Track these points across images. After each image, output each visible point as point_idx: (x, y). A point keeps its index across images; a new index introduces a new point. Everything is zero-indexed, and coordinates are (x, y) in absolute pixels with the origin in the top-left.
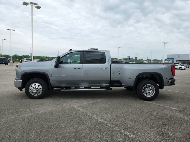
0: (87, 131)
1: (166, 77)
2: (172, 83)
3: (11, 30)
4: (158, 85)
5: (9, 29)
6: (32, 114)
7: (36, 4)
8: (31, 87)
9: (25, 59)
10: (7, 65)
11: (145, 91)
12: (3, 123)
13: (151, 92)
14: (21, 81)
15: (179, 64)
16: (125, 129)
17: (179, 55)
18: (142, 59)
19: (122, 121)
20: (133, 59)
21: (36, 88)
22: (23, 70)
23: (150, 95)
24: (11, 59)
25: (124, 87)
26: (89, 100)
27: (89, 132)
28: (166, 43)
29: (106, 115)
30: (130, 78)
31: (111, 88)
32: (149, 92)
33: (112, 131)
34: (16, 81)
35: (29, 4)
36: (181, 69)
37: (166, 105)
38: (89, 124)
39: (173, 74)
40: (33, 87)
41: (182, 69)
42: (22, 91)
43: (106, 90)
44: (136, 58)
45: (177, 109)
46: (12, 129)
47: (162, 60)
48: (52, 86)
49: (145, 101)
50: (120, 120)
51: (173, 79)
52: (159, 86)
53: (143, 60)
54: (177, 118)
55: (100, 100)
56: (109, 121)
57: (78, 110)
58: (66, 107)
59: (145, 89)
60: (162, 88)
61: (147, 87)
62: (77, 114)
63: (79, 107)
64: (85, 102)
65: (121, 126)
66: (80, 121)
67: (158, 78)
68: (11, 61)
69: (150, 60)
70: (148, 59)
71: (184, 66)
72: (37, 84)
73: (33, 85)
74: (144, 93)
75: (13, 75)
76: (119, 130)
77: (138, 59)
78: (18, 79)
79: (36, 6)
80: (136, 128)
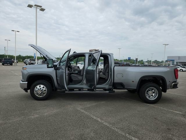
0: (92, 134)
1: (169, 80)
2: (175, 86)
3: (15, 31)
4: (161, 87)
5: (14, 31)
6: (38, 116)
7: (41, 7)
8: (36, 89)
9: (29, 59)
10: (12, 65)
11: (148, 94)
12: (10, 125)
13: (154, 95)
14: (27, 82)
15: (179, 66)
16: (129, 134)
17: (179, 56)
18: (142, 60)
19: (126, 124)
20: (133, 60)
21: (41, 89)
22: (29, 72)
23: (153, 98)
24: (15, 59)
25: (127, 90)
26: (93, 102)
27: (94, 136)
28: (167, 45)
29: (110, 119)
30: (133, 81)
31: (114, 91)
32: (152, 95)
33: (117, 135)
34: (21, 82)
35: (34, 6)
36: (181, 70)
37: (170, 109)
38: (93, 127)
39: (176, 77)
40: (38, 89)
41: (183, 71)
42: (27, 92)
43: (109, 92)
44: (137, 59)
45: (181, 113)
46: (19, 131)
47: (162, 62)
48: (56, 87)
49: (148, 104)
50: (124, 124)
51: (176, 82)
52: (161, 89)
53: (144, 61)
54: (182, 123)
55: (103, 102)
56: (114, 124)
57: (82, 113)
58: (70, 109)
59: (148, 92)
60: (165, 91)
61: (149, 90)
62: (81, 117)
63: (82, 109)
64: (88, 104)
65: (126, 129)
66: (84, 124)
67: (160, 81)
68: (15, 61)
69: (150, 61)
70: (148, 60)
71: (184, 68)
72: (42, 86)
73: (38, 87)
74: (147, 96)
75: (18, 76)
76: (123, 134)
77: (138, 60)
78: (24, 80)
79: (40, 8)
80: (140, 133)
